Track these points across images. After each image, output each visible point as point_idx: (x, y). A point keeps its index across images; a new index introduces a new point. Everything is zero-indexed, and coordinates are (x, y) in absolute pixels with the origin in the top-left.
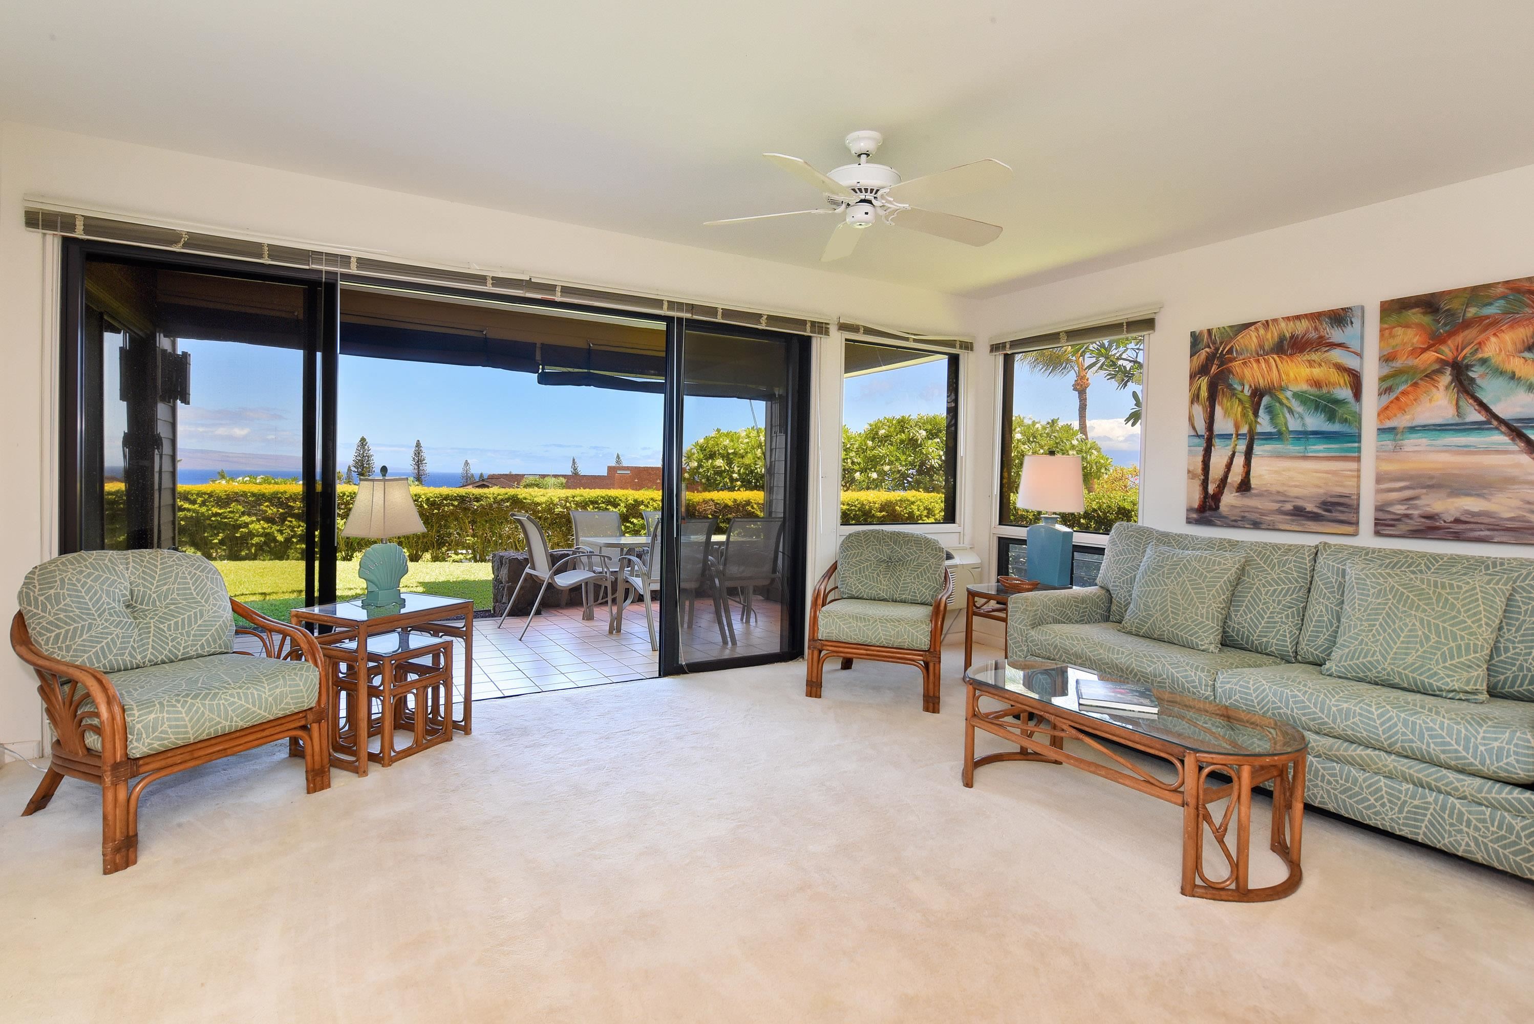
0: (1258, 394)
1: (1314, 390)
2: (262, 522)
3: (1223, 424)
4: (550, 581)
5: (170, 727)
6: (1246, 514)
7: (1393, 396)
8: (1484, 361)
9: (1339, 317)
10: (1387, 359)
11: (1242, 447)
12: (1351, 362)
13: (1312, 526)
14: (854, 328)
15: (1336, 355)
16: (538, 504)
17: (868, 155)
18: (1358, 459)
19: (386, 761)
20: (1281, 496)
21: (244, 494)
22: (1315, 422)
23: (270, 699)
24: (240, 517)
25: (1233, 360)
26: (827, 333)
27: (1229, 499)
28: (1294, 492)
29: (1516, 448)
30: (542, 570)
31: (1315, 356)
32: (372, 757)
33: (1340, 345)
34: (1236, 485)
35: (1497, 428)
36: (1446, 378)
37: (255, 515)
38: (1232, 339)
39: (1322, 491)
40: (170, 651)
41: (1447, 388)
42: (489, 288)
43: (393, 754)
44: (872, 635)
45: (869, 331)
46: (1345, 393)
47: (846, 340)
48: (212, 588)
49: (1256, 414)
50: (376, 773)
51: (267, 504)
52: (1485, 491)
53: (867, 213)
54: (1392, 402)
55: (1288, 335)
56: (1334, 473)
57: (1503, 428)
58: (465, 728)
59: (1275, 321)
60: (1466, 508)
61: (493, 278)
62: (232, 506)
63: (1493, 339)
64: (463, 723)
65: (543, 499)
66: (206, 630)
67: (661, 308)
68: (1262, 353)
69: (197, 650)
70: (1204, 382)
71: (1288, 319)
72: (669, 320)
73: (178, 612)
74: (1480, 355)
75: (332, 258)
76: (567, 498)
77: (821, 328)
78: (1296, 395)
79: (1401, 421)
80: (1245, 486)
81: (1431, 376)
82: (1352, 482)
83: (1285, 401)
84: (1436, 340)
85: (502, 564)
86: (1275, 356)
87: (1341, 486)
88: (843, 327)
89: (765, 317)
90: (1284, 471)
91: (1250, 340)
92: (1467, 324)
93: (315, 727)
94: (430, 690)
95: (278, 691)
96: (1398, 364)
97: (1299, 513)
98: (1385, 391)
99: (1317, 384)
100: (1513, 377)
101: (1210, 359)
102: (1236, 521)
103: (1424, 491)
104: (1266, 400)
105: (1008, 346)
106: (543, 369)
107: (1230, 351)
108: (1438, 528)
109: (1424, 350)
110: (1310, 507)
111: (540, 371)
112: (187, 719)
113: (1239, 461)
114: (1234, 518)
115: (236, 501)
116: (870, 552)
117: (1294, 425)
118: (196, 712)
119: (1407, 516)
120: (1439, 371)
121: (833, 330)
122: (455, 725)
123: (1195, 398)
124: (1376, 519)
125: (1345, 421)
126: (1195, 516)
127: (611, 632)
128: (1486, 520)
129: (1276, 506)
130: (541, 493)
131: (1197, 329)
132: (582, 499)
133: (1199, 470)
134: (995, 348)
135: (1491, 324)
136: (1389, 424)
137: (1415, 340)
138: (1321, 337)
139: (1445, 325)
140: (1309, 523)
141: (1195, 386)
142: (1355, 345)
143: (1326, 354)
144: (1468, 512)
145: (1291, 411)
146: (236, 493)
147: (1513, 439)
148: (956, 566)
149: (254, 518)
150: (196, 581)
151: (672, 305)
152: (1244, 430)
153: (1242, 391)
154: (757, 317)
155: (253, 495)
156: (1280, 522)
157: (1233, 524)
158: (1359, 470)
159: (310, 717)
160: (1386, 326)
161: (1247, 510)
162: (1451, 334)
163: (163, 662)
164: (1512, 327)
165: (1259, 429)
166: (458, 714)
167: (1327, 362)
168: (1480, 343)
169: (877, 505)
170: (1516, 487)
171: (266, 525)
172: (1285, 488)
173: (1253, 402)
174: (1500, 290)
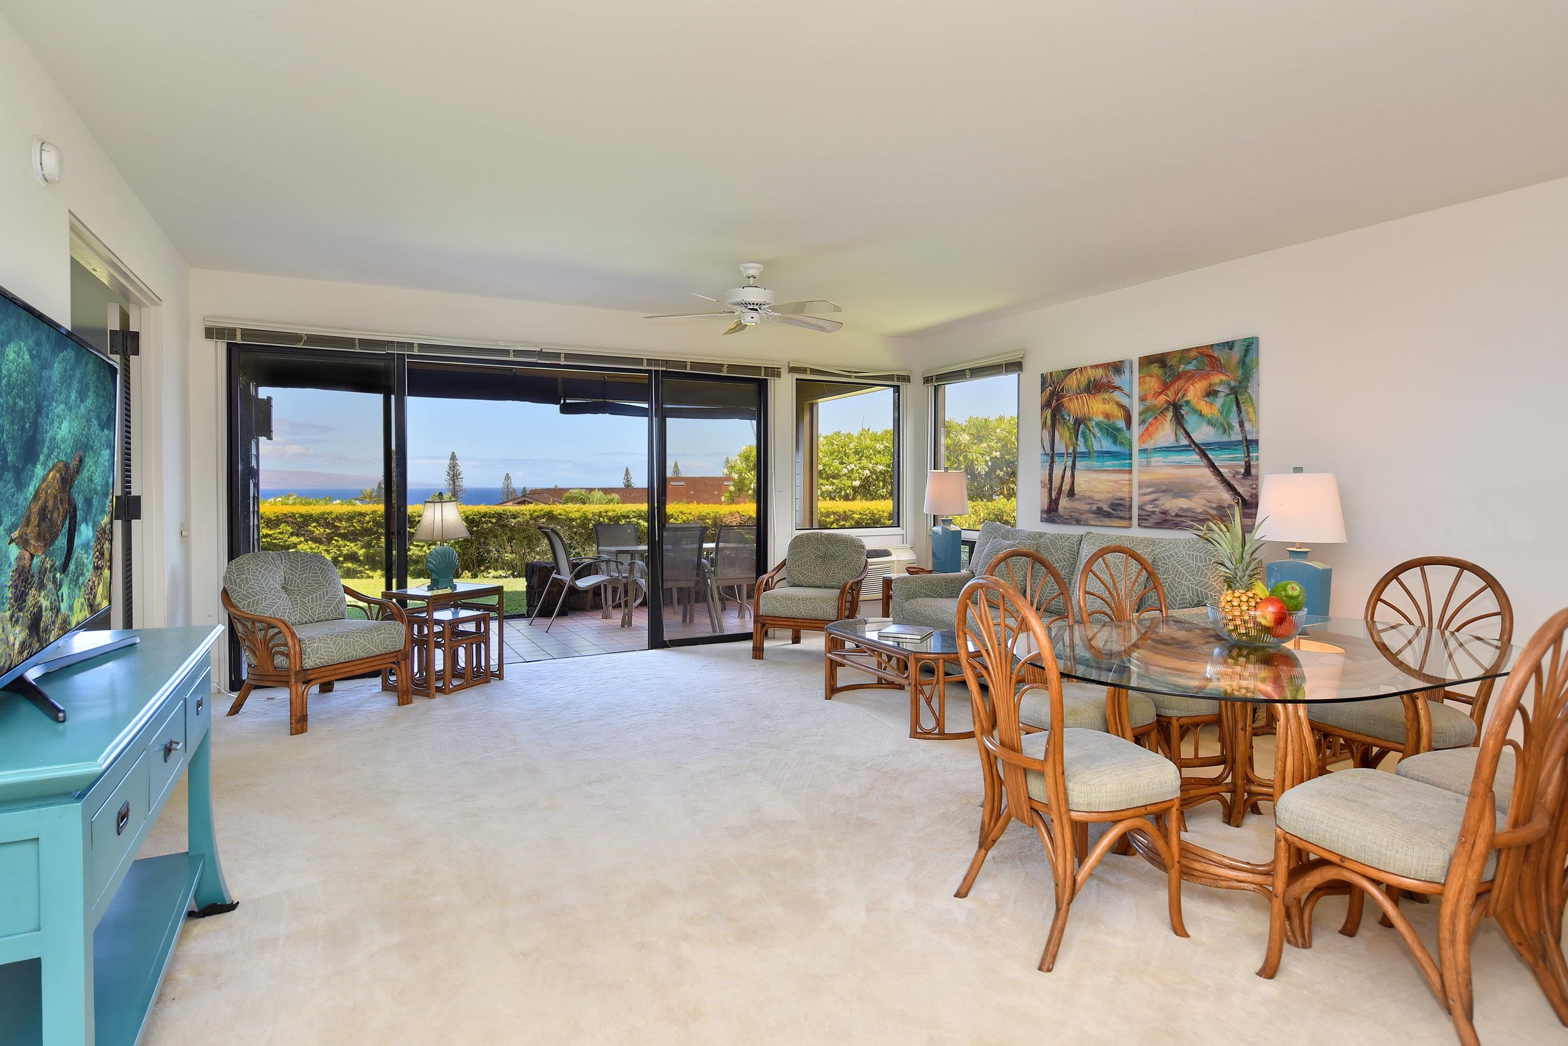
0: (1078, 422)
1: (1105, 421)
2: (309, 542)
3: (1060, 447)
4: (571, 583)
5: (325, 651)
6: (1072, 514)
7: (1146, 426)
8: (1188, 402)
9: (1117, 367)
10: (1143, 399)
11: (1070, 463)
12: (1125, 401)
13: (1107, 521)
14: (803, 370)
15: (1117, 395)
16: (573, 520)
17: (754, 278)
18: (1130, 472)
19: (447, 691)
20: (1090, 500)
21: (293, 515)
22: (1107, 445)
23: (378, 640)
24: (289, 537)
25: (1063, 397)
26: (779, 375)
27: (1064, 502)
28: (1097, 496)
29: (1202, 464)
30: (566, 576)
31: (1106, 396)
32: (438, 690)
33: (1118, 388)
34: (1067, 492)
35: (1194, 450)
36: (1170, 415)
37: (303, 535)
38: (1063, 380)
39: (1111, 495)
40: (310, 615)
41: (1171, 420)
42: (511, 358)
43: (451, 687)
44: (796, 610)
45: (814, 371)
46: (1121, 424)
47: (797, 379)
48: (332, 577)
49: (1077, 440)
50: (439, 699)
51: (314, 524)
52: (1189, 494)
53: (752, 318)
54: (1145, 431)
55: (1092, 379)
56: (1116, 482)
57: (1197, 450)
58: (500, 676)
59: (1085, 367)
60: (1181, 506)
61: (514, 351)
62: (281, 527)
63: (1192, 387)
64: (498, 673)
65: (577, 515)
66: (330, 603)
67: (642, 364)
68: (1079, 392)
69: (325, 616)
70: (1049, 413)
71: (1092, 367)
72: (649, 372)
73: (313, 591)
74: (1186, 399)
75: (401, 345)
76: (600, 513)
77: (775, 372)
78: (1098, 424)
79: (1149, 445)
80: (1071, 493)
81: (1163, 412)
82: (1126, 489)
83: (1091, 429)
84: (1165, 387)
85: (533, 572)
86: (1086, 395)
87: (1120, 492)
88: (792, 370)
89: (726, 366)
90: (1092, 481)
91: (1072, 382)
92: (1179, 377)
93: (403, 663)
94: (474, 646)
95: (382, 636)
96: (1147, 403)
97: (1100, 512)
98: (1142, 422)
99: (1107, 416)
100: (1201, 415)
101: (1052, 394)
102: (1067, 519)
103: (1161, 494)
104: (1082, 427)
105: (934, 379)
106: (565, 401)
107: (1062, 390)
108: (1167, 521)
109: (1160, 393)
110: (1106, 508)
111: (562, 401)
112: (334, 648)
113: (1068, 473)
114: (1066, 517)
115: (286, 522)
116: (810, 550)
117: (1096, 447)
118: (338, 644)
119: (1153, 512)
120: (1167, 409)
121: (784, 373)
122: (493, 674)
123: (1044, 425)
124: (1139, 515)
125: (1122, 444)
126: (1045, 516)
127: (623, 626)
128: (1190, 514)
129: (1087, 507)
130: (576, 509)
131: (1044, 372)
132: (615, 514)
133: (1047, 482)
134: (927, 380)
135: (1190, 377)
136: (1144, 446)
137: (1155, 386)
138: (1109, 382)
139: (1169, 376)
140: (1105, 519)
141: (1044, 416)
142: (1126, 389)
143: (1112, 395)
144: (1182, 509)
145: (1095, 436)
146: (285, 515)
147: (1201, 458)
148: (893, 562)
149: (302, 539)
150: (322, 572)
151: (650, 362)
152: (1071, 451)
153: (1069, 421)
154: (720, 366)
155: (301, 516)
156: (1090, 519)
157: (1066, 521)
158: (1130, 480)
159: (400, 657)
160: (1141, 375)
161: (1073, 510)
162: (1173, 383)
163: (306, 623)
164: (1200, 380)
165: (1079, 450)
166: (494, 667)
167: (1112, 400)
168: (1185, 390)
169: (885, 514)
170: (1203, 491)
171: (313, 546)
172: (1093, 494)
173: (1075, 429)
174: (1194, 353)
